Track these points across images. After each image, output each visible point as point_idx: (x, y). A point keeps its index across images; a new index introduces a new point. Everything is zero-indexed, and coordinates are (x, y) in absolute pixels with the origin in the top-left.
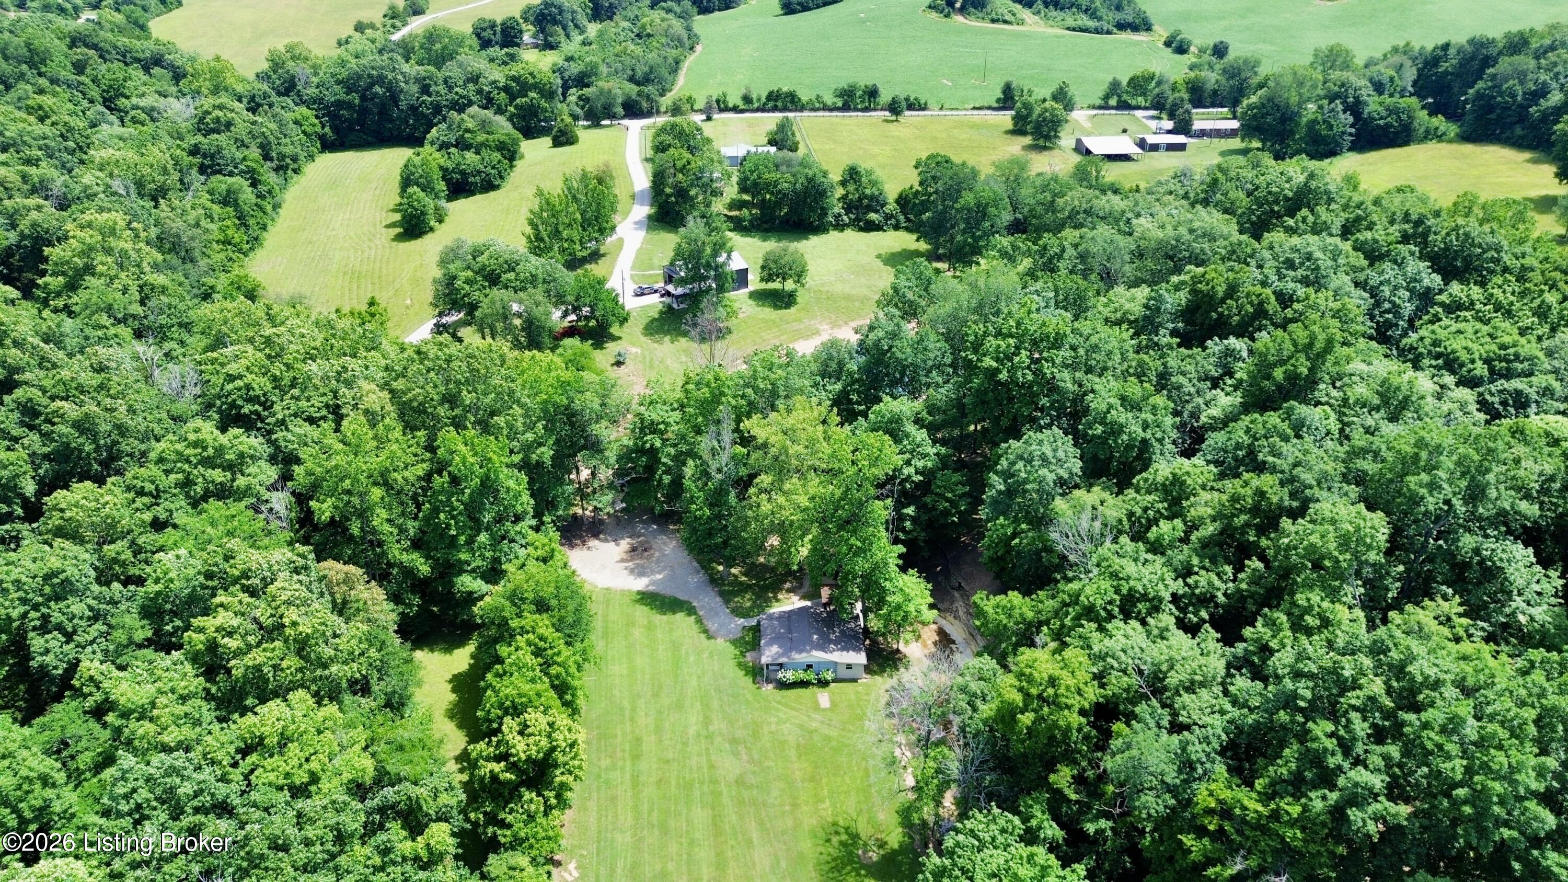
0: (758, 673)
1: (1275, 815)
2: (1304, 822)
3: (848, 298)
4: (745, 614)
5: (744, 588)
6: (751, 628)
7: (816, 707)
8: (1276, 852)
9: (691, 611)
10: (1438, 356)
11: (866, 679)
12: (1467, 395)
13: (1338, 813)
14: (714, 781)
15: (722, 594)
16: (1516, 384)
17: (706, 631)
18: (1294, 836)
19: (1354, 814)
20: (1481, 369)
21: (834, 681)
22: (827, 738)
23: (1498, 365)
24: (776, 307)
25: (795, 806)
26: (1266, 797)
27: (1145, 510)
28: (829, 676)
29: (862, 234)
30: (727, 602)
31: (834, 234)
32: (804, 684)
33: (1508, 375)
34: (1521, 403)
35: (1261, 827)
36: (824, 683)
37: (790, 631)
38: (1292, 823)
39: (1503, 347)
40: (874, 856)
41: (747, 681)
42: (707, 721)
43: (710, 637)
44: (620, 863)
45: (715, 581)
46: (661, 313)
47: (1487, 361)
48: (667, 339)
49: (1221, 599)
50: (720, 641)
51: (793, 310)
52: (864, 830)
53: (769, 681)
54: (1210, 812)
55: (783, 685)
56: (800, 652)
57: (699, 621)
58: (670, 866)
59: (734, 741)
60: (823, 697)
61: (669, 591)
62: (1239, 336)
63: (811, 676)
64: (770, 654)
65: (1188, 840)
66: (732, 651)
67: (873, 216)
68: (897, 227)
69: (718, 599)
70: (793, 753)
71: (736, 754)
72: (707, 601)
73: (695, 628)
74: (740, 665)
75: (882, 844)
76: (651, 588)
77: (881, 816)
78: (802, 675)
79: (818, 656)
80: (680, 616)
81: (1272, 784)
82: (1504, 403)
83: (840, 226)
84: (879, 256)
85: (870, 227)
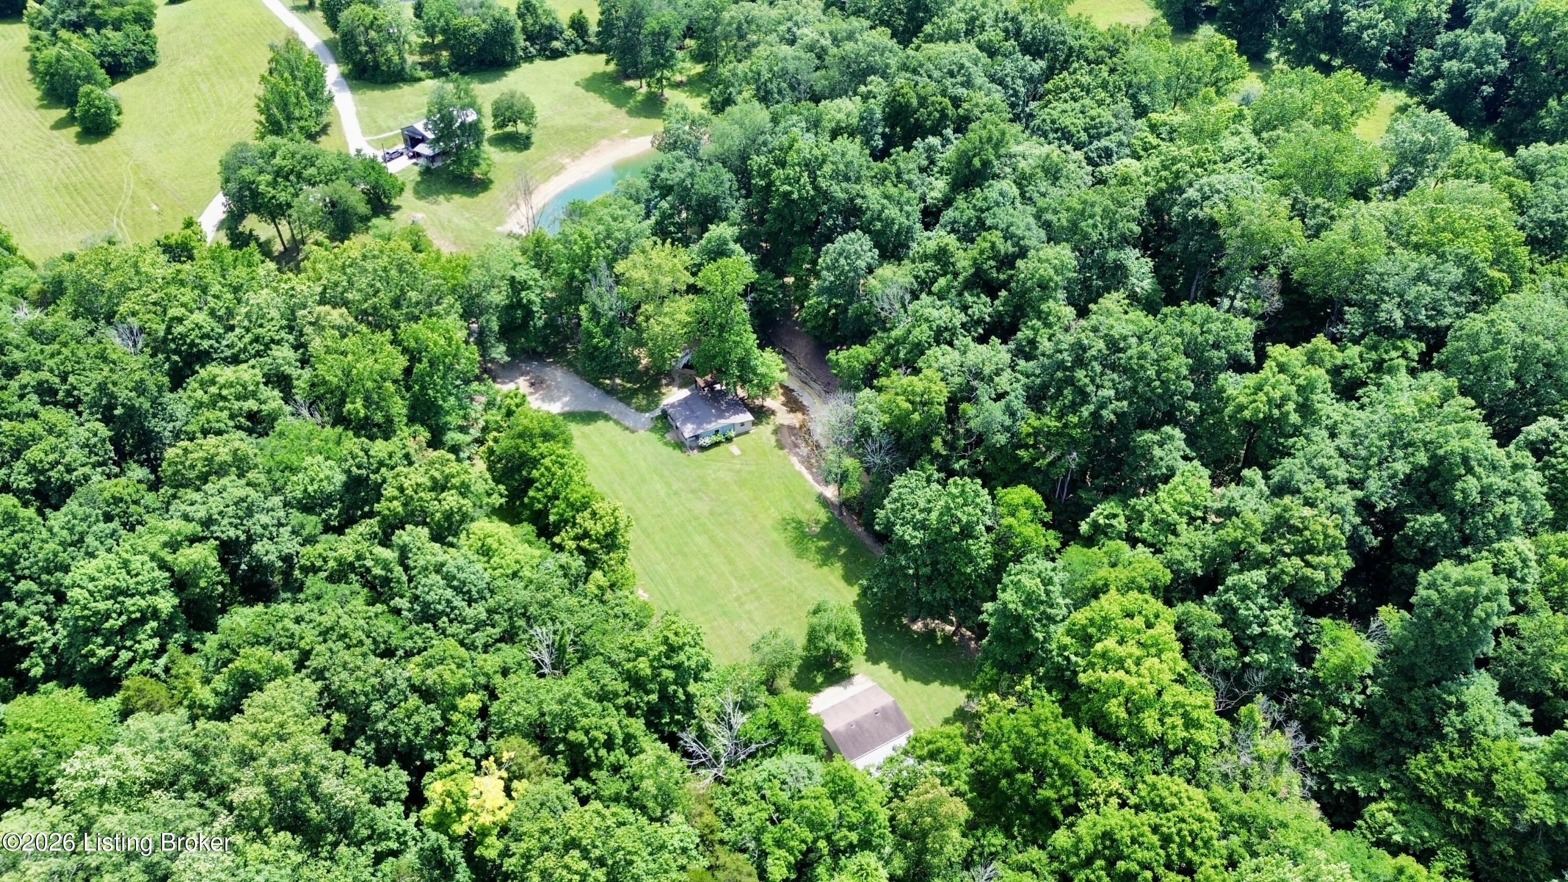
0: (680, 445)
1: (1066, 426)
2: (1082, 424)
3: (572, 129)
4: (647, 409)
5: (634, 392)
6: (658, 418)
7: (733, 456)
8: (1068, 444)
9: (607, 418)
10: (1056, 131)
11: (754, 430)
12: (1079, 155)
13: (1095, 415)
14: (696, 518)
15: (620, 400)
16: (1104, 142)
17: (627, 428)
18: (1076, 433)
19: (1104, 413)
20: (1084, 137)
21: (737, 436)
22: (751, 472)
23: (1093, 132)
24: (520, 150)
25: (755, 516)
26: (1059, 418)
27: (927, 272)
28: (732, 434)
29: (550, 62)
30: (628, 404)
31: (525, 66)
32: (717, 444)
33: (1099, 137)
34: (1108, 154)
35: (1059, 434)
36: (729, 440)
37: (693, 412)
38: (1075, 426)
39: (1093, 119)
40: (817, 529)
41: (677, 453)
42: (668, 485)
43: (633, 432)
44: (669, 581)
45: (611, 392)
46: (422, 174)
47: (1086, 130)
48: (441, 198)
49: (988, 319)
50: (641, 432)
51: (533, 149)
52: (803, 517)
53: (692, 449)
54: (1029, 435)
55: (703, 449)
56: (710, 422)
57: (617, 422)
58: (701, 573)
59: (693, 492)
60: (733, 448)
61: (580, 407)
62: (934, 135)
63: (720, 437)
64: (688, 430)
65: (1021, 453)
66: (654, 437)
67: (556, 44)
68: (577, 51)
69: (621, 405)
70: (735, 488)
71: (700, 499)
72: (612, 407)
73: (618, 429)
74: (666, 444)
75: (817, 522)
76: (567, 409)
77: (808, 507)
78: (715, 439)
79: (722, 422)
80: (601, 423)
81: (1061, 410)
82: (1100, 157)
83: (529, 59)
84: (577, 84)
85: (556, 55)
